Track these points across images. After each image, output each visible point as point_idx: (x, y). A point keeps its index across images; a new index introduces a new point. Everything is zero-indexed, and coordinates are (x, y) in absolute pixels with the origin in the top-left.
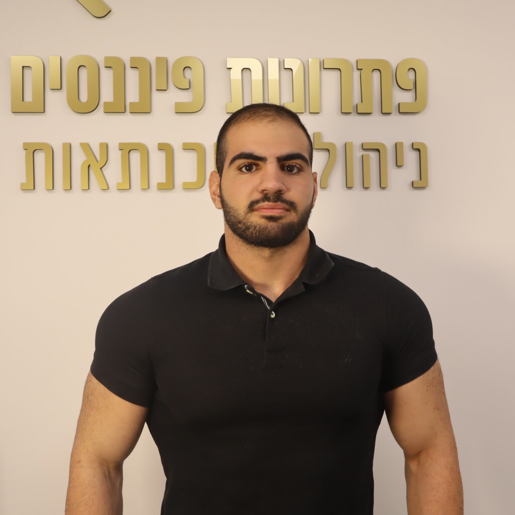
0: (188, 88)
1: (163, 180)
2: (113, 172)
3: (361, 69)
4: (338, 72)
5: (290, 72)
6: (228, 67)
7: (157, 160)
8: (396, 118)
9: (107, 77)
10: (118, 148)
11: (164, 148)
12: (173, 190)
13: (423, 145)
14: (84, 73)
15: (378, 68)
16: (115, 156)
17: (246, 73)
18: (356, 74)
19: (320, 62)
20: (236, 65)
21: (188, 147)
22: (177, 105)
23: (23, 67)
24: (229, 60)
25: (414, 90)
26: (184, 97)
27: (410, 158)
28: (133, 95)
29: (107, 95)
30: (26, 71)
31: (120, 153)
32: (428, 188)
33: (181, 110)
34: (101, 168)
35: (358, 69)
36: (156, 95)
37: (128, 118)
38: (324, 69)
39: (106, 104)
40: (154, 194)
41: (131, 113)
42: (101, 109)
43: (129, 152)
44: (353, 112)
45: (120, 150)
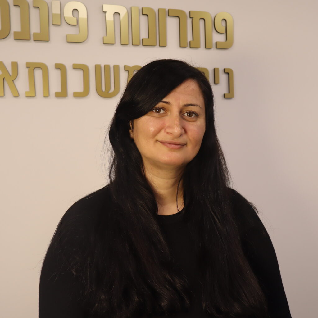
0: (76, 24)
1: (59, 90)
2: (22, 83)
3: (193, 18)
4: (178, 19)
5: (146, 17)
6: (104, 11)
7: (55, 77)
8: (214, 52)
10: (25, 66)
11: (60, 67)
12: (67, 98)
13: (231, 70)
15: (203, 17)
16: (23, 72)
17: (117, 16)
18: (189, 21)
19: (166, 12)
20: (110, 9)
21: (76, 67)
22: (68, 36)
24: (105, 6)
25: (225, 34)
26: (72, 31)
27: (223, 78)
28: (35, 28)
29: (16, 26)
31: (27, 70)
32: (233, 98)
33: (71, 41)
34: (13, 81)
35: (190, 18)
36: (53, 29)
37: (31, 45)
38: (169, 16)
39: (15, 33)
40: (53, 101)
41: (34, 40)
42: (12, 36)
43: (34, 69)
44: (187, 46)
45: (27, 67)
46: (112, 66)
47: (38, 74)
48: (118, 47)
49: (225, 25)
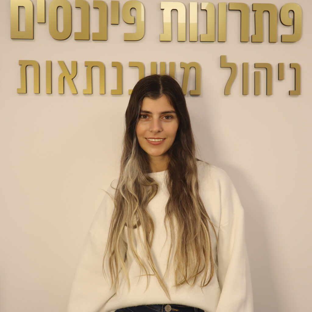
0: (133, 23)
1: (115, 88)
2: (81, 81)
3: (256, 11)
4: (239, 13)
5: (205, 12)
6: (162, 8)
7: (111, 74)
8: (279, 45)
9: (77, 15)
10: (84, 65)
11: (116, 65)
12: (122, 95)
13: (298, 65)
14: (61, 11)
15: (268, 10)
16: (82, 70)
17: (175, 12)
18: (252, 14)
19: (227, 5)
20: (168, 7)
21: (132, 65)
22: (126, 35)
23: (19, 7)
24: (162, 3)
25: (293, 26)
26: (130, 30)
27: (289, 74)
28: (95, 28)
29: (77, 28)
30: (21, 9)
31: (85, 68)
32: (300, 96)
33: (128, 39)
34: (72, 79)
35: (253, 11)
36: (111, 28)
37: (91, 44)
38: (229, 10)
39: (76, 34)
40: (109, 98)
41: (93, 40)
42: (73, 37)
43: (92, 68)
44: (249, 41)
45: (86, 66)
46: (168, 64)
48: (174, 45)
49: (293, 18)
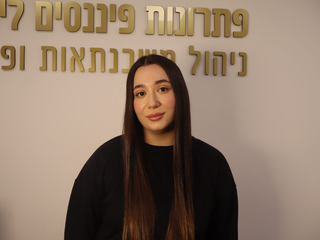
0: (126, 20)
2: (87, 62)
3: (215, 14)
4: (203, 15)
5: (178, 14)
6: (147, 10)
7: (110, 57)
8: (231, 40)
9: (85, 14)
10: (89, 50)
11: (114, 51)
12: (117, 73)
13: (245, 54)
14: (73, 11)
15: (224, 13)
16: (88, 54)
17: (156, 14)
18: (212, 16)
19: (194, 9)
20: (151, 9)
21: (125, 51)
22: (120, 29)
23: (42, 7)
24: (147, 7)
25: (242, 25)
26: (124, 25)
27: (238, 60)
28: (98, 23)
29: (85, 23)
30: (44, 9)
31: (91, 53)
32: (246, 76)
33: (123, 32)
34: (81, 61)
35: (213, 14)
36: (110, 24)
37: (95, 35)
38: (196, 13)
39: (84, 27)
40: (107, 75)
41: (97, 32)
42: (81, 29)
43: (95, 52)
44: (210, 35)
45: (91, 51)
47: (98, 55)
48: (156, 37)
49: (242, 19)
